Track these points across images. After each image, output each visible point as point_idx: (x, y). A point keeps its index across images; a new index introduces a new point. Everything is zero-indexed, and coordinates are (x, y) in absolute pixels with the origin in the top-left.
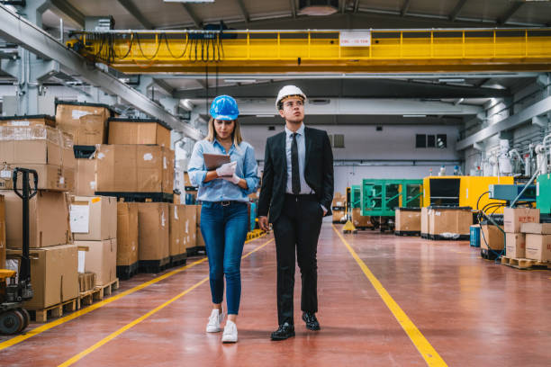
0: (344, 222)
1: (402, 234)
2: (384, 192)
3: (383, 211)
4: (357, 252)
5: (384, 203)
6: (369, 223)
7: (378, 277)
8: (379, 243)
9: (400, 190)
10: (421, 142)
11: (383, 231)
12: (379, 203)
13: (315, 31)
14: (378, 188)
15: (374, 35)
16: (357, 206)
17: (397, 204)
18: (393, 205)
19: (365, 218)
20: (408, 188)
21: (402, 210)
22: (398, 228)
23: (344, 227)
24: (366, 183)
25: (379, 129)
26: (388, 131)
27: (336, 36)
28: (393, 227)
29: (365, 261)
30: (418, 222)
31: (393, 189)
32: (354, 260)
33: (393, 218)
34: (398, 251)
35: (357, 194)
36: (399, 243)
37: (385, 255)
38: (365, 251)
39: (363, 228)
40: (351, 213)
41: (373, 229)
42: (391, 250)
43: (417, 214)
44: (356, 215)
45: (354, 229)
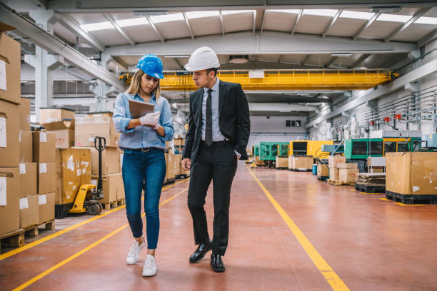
0: (251, 163)
1: (279, 168)
2: (270, 148)
3: (270, 158)
4: (257, 177)
5: (271, 153)
6: (263, 163)
7: (267, 189)
8: (268, 173)
9: (278, 147)
10: (288, 124)
11: (270, 167)
12: (268, 154)
13: (238, 70)
14: (268, 146)
15: (266, 72)
16: (257, 155)
17: (277, 154)
18: (275, 154)
19: (261, 161)
20: (282, 146)
21: (279, 157)
22: (277, 166)
23: (251, 165)
24: (262, 144)
25: (268, 118)
26: (273, 119)
27: (247, 73)
28: (275, 165)
29: (262, 182)
30: (287, 163)
31: (275, 147)
32: (256, 182)
33: (275, 161)
34: (277, 176)
35: (257, 149)
36: (278, 173)
37: (271, 179)
38: (261, 177)
39: (260, 166)
40: (254, 158)
41: (265, 166)
42: (274, 176)
43: (286, 159)
44: (257, 159)
45: (256, 166)
